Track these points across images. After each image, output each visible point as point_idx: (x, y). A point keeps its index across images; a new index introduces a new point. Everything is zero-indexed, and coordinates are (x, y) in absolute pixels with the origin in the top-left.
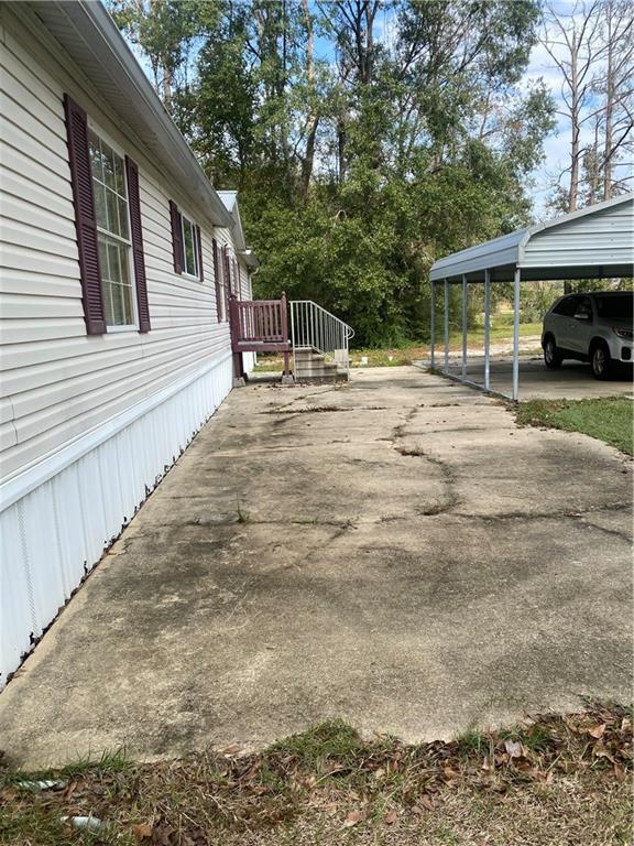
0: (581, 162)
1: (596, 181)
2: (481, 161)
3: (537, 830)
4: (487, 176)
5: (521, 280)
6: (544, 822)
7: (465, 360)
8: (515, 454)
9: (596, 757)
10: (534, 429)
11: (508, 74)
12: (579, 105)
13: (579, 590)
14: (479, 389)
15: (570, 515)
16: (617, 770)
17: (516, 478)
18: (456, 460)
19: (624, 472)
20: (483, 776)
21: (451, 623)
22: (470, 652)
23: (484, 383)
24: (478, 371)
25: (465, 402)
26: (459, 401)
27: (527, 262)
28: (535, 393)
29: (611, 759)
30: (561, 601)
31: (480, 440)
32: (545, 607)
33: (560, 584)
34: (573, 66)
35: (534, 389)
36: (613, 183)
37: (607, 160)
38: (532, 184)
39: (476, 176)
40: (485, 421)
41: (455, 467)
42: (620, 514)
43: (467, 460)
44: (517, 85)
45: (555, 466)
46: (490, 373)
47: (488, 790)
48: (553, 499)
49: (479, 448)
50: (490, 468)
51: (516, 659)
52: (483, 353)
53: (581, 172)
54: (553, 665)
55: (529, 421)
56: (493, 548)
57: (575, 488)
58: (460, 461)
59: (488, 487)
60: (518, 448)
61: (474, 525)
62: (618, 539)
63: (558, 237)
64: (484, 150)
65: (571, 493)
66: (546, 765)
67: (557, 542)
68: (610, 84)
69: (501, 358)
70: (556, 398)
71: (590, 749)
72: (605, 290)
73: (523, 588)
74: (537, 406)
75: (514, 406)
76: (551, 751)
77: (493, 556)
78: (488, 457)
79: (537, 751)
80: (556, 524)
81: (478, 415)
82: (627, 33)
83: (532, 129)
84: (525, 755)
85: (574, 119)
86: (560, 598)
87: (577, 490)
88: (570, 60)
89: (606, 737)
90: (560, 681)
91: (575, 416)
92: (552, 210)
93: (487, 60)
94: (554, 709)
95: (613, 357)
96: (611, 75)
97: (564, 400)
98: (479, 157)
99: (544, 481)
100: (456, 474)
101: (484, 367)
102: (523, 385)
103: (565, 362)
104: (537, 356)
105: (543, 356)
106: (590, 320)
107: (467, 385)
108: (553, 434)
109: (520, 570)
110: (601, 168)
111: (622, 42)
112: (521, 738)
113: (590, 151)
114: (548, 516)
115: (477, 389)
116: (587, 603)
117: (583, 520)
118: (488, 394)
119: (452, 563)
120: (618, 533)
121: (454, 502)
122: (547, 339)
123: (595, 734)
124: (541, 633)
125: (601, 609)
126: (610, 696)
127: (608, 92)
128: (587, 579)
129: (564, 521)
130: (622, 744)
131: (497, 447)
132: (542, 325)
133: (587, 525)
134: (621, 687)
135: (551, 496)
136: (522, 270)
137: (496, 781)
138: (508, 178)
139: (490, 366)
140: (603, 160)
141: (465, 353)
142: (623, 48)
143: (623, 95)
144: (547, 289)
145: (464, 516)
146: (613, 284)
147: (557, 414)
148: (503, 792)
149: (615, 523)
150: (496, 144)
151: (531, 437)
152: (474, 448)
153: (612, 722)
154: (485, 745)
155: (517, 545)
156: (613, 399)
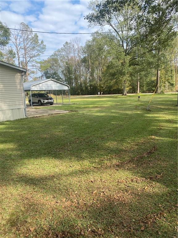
37: (26, 64)
88: (15, 42)
95: (42, 102)
106: (37, 97)
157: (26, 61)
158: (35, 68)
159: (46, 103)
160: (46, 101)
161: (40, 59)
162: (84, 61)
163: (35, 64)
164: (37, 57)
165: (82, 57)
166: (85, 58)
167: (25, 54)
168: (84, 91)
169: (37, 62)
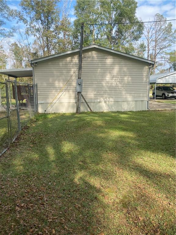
0: (149, 57)
37: (155, 57)
88: (147, 35)
95: (166, 96)
106: (162, 90)
122: (153, 94)
157: (155, 53)
158: (164, 59)
159: (171, 96)
160: (171, 95)
161: (170, 50)
163: (165, 56)
164: (168, 48)
167: (156, 46)
169: (166, 54)
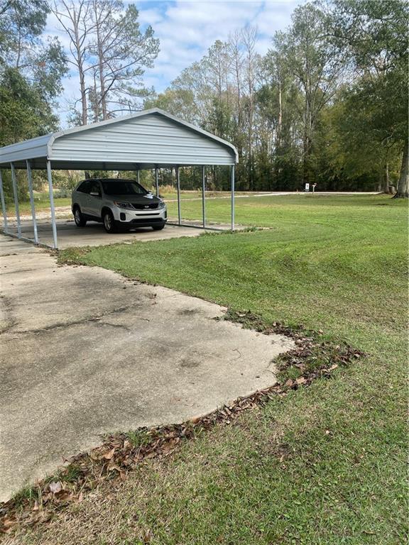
0: (87, 96)
1: (97, 110)
2: (18, 84)
3: (73, 536)
4: (24, 96)
5: (52, 169)
6: (77, 529)
7: (19, 223)
8: (56, 284)
9: (109, 471)
10: (69, 267)
11: (33, 28)
12: (82, 59)
13: (99, 366)
14: (31, 242)
15: (93, 320)
16: (122, 475)
17: (57, 301)
18: (14, 294)
19: (125, 288)
20: (34, 516)
21: (10, 412)
22: (24, 429)
23: (34, 238)
24: (29, 230)
25: (20, 252)
26: (16, 251)
27: (54, 156)
28: (69, 244)
29: (119, 469)
30: (87, 376)
31: (32, 278)
32: (77, 383)
33: (87, 366)
34: (76, 33)
35: (68, 241)
36: (107, 112)
37: (103, 98)
38: (57, 106)
39: (15, 94)
40: (35, 264)
41: (14, 299)
42: (123, 314)
43: (22, 293)
44: (39, 37)
45: (83, 289)
46: (38, 231)
47: (38, 523)
48: (82, 311)
49: (31, 283)
50: (39, 296)
51: (57, 424)
52: (31, 218)
53: (88, 103)
54: (81, 421)
55: (66, 262)
56: (42, 351)
57: (95, 302)
58: (18, 295)
59: (38, 309)
60: (59, 280)
61: (27, 338)
62: (121, 329)
63: (73, 142)
64: (19, 76)
65: (93, 305)
66: (78, 490)
67: (85, 339)
68: (100, 50)
69: (46, 221)
70: (83, 246)
71: (106, 467)
72: (110, 177)
73: (62, 374)
74: (70, 251)
75: (56, 252)
76: (81, 479)
77: (41, 356)
78: (38, 288)
79: (72, 482)
80: (84, 327)
81: (31, 260)
82: (107, 20)
83: (53, 70)
84: (64, 488)
85: (80, 68)
86: (86, 375)
87: (98, 303)
88: (73, 29)
89: (115, 456)
90: (87, 430)
91: (95, 256)
92: (72, 125)
93: (16, 15)
94: (83, 450)
95: (116, 219)
96: (100, 44)
97: (88, 246)
98: (17, 81)
99: (76, 300)
100: (15, 303)
101: (33, 228)
102: (60, 238)
103: (88, 222)
104: (71, 219)
105: (74, 219)
106: (100, 196)
107: (22, 240)
108: (81, 269)
109: (60, 362)
110: (100, 102)
111: (104, 25)
112: (62, 477)
113: (92, 91)
114: (79, 323)
115: (30, 242)
116: (103, 374)
117: (101, 321)
118: (37, 245)
119: (11, 368)
120: (121, 326)
121: (13, 323)
122: (76, 208)
123: (108, 457)
124: (75, 401)
125: (112, 376)
126: (117, 429)
127: (99, 55)
128: (103, 359)
129: (88, 324)
130: (124, 457)
131: (44, 281)
132: (71, 200)
133: (103, 324)
134: (123, 421)
135: (81, 309)
136: (52, 162)
137: (43, 515)
138: (38, 99)
139: (37, 227)
140: (101, 97)
141: (18, 218)
142: (105, 29)
143: (108, 59)
144: (75, 175)
145: (20, 332)
146: (114, 175)
147: (84, 256)
148: (48, 521)
149: (120, 320)
150: (28, 74)
151: (68, 272)
152: (28, 284)
153: (118, 446)
154: (35, 493)
155: (58, 345)
156: (117, 244)
157: (103, 88)
158: (127, 107)
160: (132, 215)
161: (142, 84)
162: (263, 96)
163: (129, 97)
164: (135, 78)
165: (258, 86)
166: (264, 89)
167: (101, 67)
168: (257, 179)
169: (132, 92)
